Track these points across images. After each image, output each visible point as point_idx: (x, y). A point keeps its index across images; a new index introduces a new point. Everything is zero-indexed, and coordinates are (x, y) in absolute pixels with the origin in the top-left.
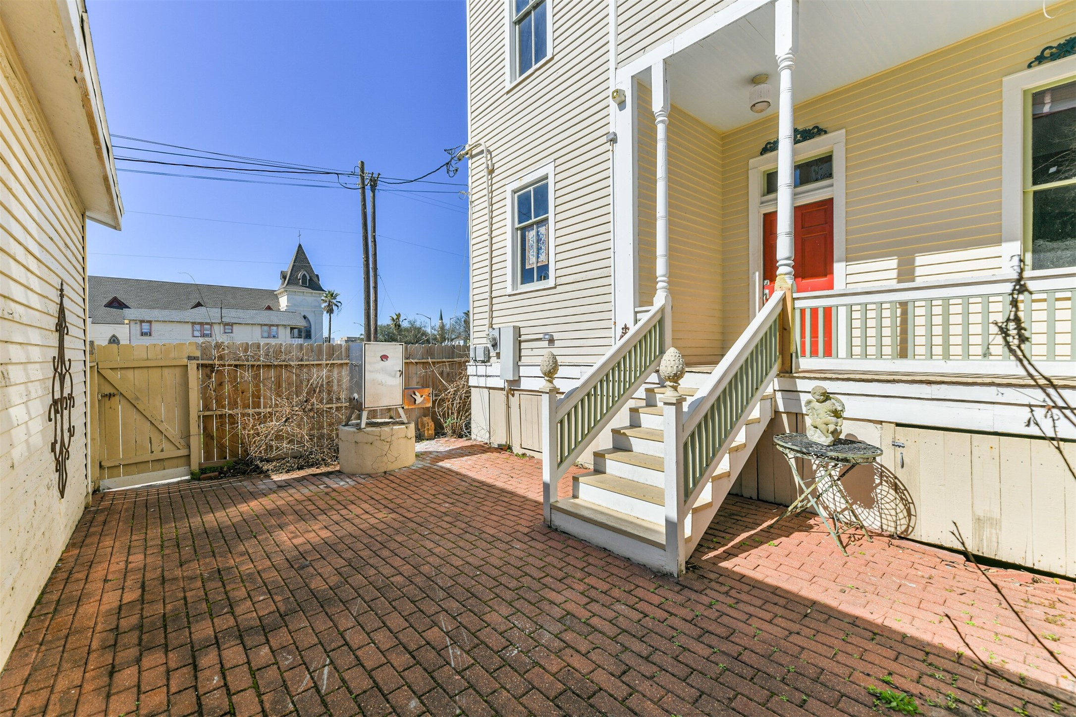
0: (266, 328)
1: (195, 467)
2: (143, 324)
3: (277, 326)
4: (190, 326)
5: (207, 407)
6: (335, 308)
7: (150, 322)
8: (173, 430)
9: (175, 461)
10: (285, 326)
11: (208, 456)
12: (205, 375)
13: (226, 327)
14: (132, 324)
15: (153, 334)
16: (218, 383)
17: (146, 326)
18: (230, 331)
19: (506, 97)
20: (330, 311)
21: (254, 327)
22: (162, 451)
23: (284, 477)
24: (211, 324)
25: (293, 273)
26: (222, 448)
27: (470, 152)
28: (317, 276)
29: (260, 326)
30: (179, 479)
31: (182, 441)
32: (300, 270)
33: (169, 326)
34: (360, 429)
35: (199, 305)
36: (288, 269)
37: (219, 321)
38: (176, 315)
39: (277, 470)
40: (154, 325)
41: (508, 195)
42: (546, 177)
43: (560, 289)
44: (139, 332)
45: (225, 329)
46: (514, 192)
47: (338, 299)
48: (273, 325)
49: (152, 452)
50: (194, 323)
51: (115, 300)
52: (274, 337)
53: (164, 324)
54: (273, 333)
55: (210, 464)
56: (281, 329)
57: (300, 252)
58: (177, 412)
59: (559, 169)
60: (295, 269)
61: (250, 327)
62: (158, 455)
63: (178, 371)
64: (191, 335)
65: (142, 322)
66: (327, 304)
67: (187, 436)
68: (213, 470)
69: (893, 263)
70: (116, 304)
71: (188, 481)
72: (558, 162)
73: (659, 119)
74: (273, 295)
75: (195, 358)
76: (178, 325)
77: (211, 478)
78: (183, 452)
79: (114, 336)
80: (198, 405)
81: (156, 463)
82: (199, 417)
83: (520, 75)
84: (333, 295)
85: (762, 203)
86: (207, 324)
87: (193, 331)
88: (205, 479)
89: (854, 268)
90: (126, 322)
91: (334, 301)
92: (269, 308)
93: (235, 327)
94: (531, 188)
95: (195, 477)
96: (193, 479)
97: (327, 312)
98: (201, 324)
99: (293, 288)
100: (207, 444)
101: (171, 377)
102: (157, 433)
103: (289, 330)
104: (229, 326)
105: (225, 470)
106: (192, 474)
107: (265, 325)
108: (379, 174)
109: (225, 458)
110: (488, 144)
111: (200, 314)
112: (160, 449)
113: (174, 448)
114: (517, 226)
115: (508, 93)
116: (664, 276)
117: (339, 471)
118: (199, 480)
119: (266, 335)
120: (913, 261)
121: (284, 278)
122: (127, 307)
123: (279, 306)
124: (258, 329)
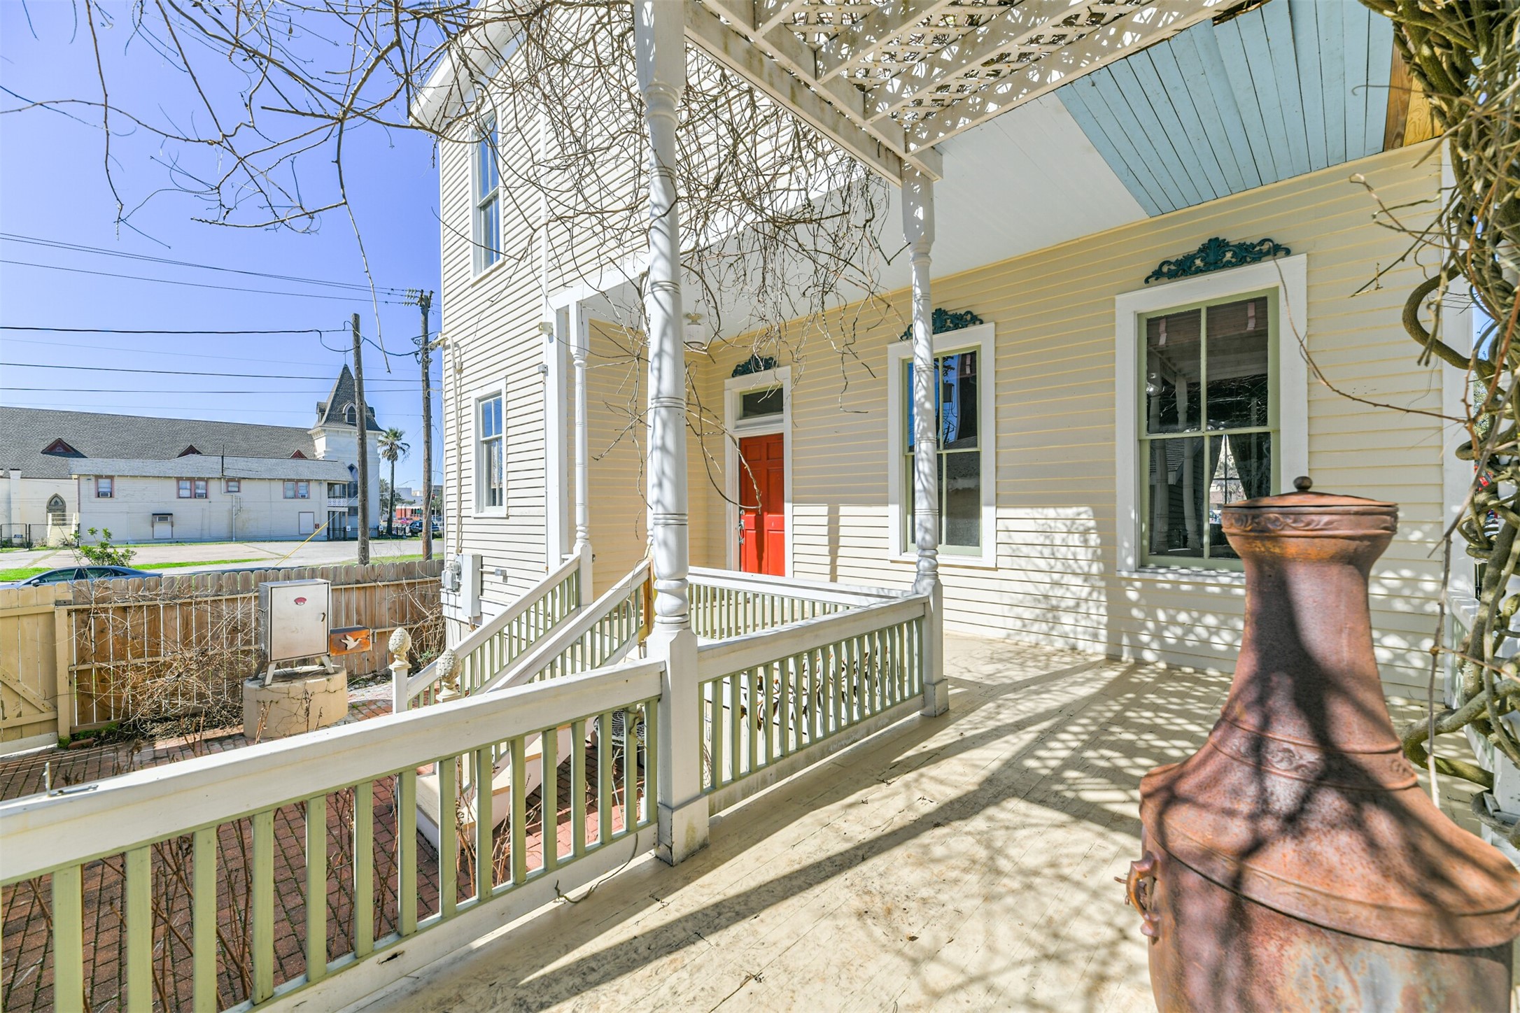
0: (290, 485)
1: (64, 732)
2: (100, 480)
3: (308, 481)
4: (174, 482)
5: (82, 659)
6: (399, 452)
7: (111, 477)
8: (34, 691)
9: (37, 727)
10: (319, 481)
11: (84, 715)
12: (80, 621)
13: (231, 484)
14: (83, 480)
15: (116, 494)
16: (99, 629)
17: (104, 484)
18: (236, 489)
19: (470, 290)
20: (392, 456)
21: (273, 483)
22: (20, 715)
23: (175, 742)
24: (207, 480)
25: (335, 405)
26: (104, 708)
27: (442, 343)
28: (372, 410)
29: (281, 482)
30: (44, 748)
31: (46, 703)
32: (345, 402)
33: (141, 484)
34: (263, 686)
35: (191, 450)
36: (327, 400)
37: (219, 475)
38: (151, 467)
39: (167, 734)
40: (117, 481)
41: (472, 402)
42: (499, 393)
43: (511, 521)
44: (93, 492)
45: (228, 487)
46: (480, 400)
47: (404, 439)
48: (301, 481)
49: (4, 718)
50: (179, 479)
51: (59, 443)
52: (303, 497)
53: (135, 480)
54: (302, 491)
55: (86, 727)
56: (314, 487)
57: (347, 375)
58: (41, 669)
59: (511, 387)
60: (338, 399)
61: (266, 483)
62: (13, 721)
63: (41, 619)
64: (175, 495)
65: (98, 477)
66: (388, 447)
67: (53, 697)
68: (87, 735)
69: (824, 510)
70: (61, 449)
71: (52, 751)
72: (510, 379)
73: (577, 361)
74: (305, 435)
75: (65, 603)
76: (156, 480)
77: (83, 747)
78: (48, 716)
79: (56, 496)
80: (70, 658)
81: (10, 731)
82: (71, 673)
83: (486, 268)
84: (396, 435)
85: (737, 427)
86: (200, 479)
87: (179, 489)
88: (74, 748)
89: (800, 510)
90: (74, 476)
91: (398, 443)
92: (299, 455)
93: (243, 482)
94: (491, 400)
95: (63, 745)
96: (59, 748)
97: (389, 459)
98: (191, 479)
99: (334, 427)
100: (83, 704)
101: (33, 630)
102: (12, 695)
103: (325, 487)
104: (234, 482)
105: (103, 735)
106: (60, 741)
107: (289, 480)
108: (432, 292)
109: (109, 718)
110: (455, 339)
111: (191, 465)
112: (17, 712)
113: (36, 711)
114: (482, 439)
115: (473, 286)
116: (582, 525)
117: (242, 734)
118: (67, 748)
119: (290, 493)
120: (837, 511)
121: (322, 411)
122: (78, 455)
123: (315, 451)
124: (278, 486)
